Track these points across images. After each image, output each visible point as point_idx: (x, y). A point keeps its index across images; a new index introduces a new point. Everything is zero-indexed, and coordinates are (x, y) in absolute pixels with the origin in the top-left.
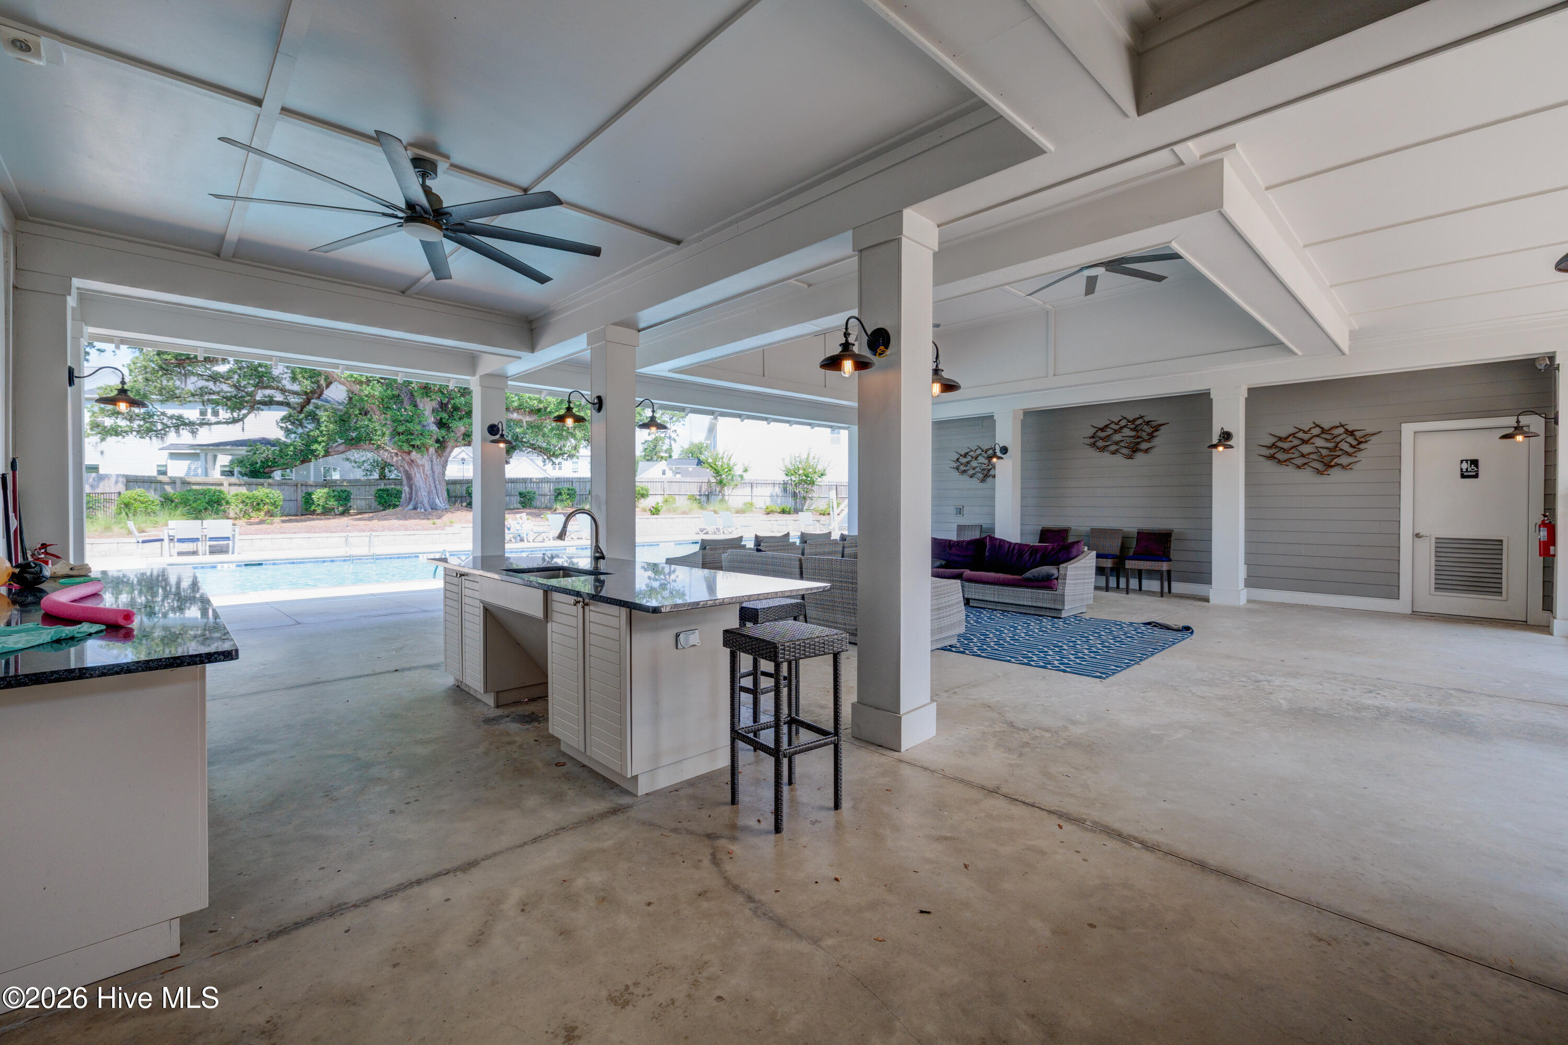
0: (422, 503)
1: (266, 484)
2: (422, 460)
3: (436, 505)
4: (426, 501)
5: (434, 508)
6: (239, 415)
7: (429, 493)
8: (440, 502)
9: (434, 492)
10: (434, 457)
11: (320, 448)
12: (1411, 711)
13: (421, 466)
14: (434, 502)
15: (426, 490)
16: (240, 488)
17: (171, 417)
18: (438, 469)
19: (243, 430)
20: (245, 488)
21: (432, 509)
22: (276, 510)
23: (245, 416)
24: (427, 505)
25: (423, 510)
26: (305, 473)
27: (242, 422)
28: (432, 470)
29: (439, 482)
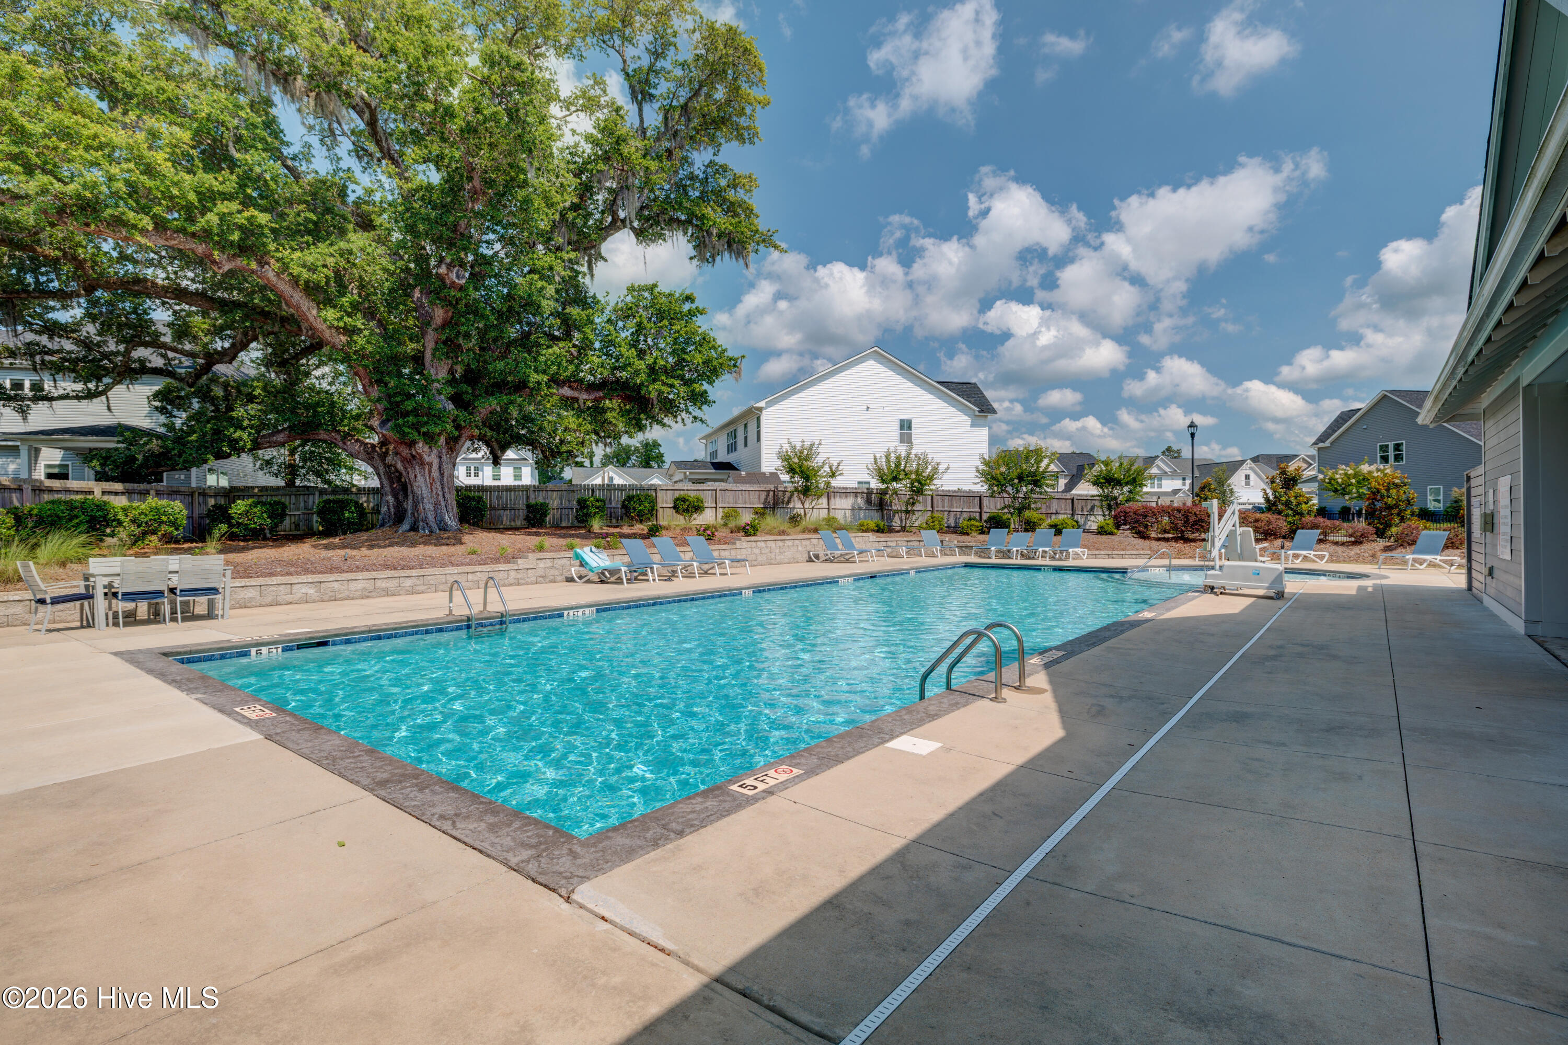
0: (425, 520)
1: (152, 492)
2: (428, 455)
3: (446, 524)
4: (431, 517)
6: (97, 387)
7: (436, 505)
8: (451, 519)
9: (442, 504)
10: (444, 451)
11: (245, 436)
13: (426, 464)
14: (442, 520)
15: (433, 501)
16: (118, 498)
18: (446, 468)
19: (109, 409)
20: (124, 498)
21: (441, 530)
23: (108, 388)
24: (433, 525)
25: (425, 532)
27: (104, 398)
28: (439, 470)
29: (449, 490)
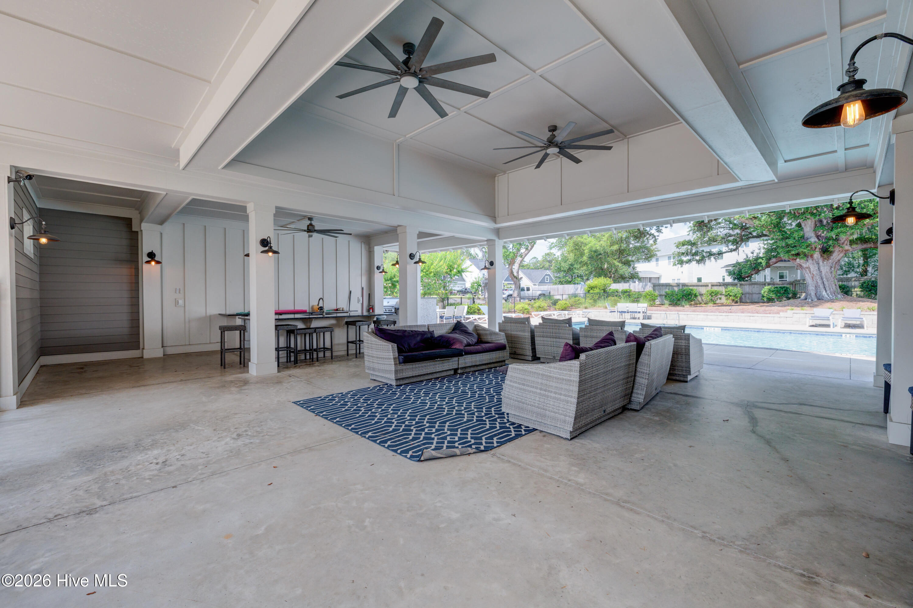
0: (810, 295)
2: (806, 264)
3: (823, 296)
4: (813, 294)
5: (820, 299)
7: (816, 287)
9: (821, 286)
10: (820, 260)
12: (123, 457)
13: (807, 268)
16: (720, 287)
17: (706, 252)
20: (723, 287)
21: (819, 299)
22: (736, 299)
24: (814, 297)
25: (810, 300)
26: (794, 276)
28: (819, 270)
29: (827, 279)
